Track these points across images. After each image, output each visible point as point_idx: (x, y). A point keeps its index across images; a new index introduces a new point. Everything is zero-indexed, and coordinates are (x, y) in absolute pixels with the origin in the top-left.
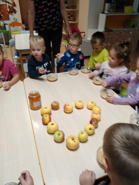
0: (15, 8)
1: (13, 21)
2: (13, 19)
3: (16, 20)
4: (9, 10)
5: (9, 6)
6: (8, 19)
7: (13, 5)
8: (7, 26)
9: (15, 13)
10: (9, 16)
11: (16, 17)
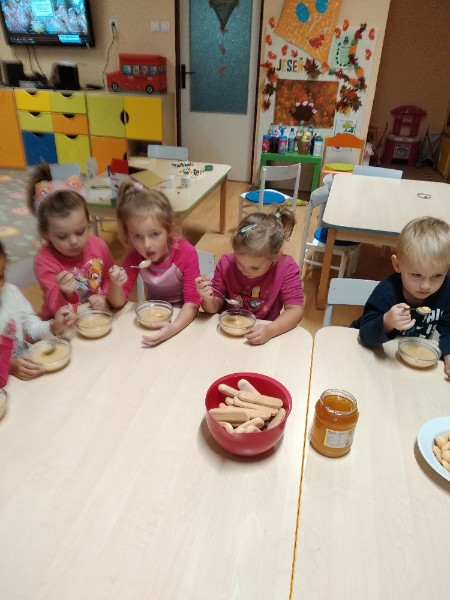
0: (359, 94)
1: (342, 131)
2: (344, 126)
3: (352, 131)
4: (339, 98)
5: (344, 87)
6: (330, 124)
7: (356, 86)
8: (318, 144)
9: (356, 109)
10: (333, 115)
11: (355, 122)
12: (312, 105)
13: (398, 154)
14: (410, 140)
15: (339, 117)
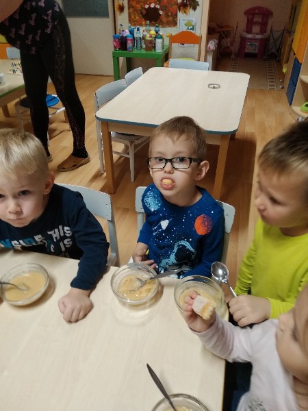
1: (184, 29)
2: (186, 25)
3: (193, 29)
6: (174, 23)
8: (159, 42)
9: (194, 9)
10: (176, 15)
11: (194, 20)
12: (158, 6)
13: (249, 49)
14: (259, 37)
15: (181, 16)
